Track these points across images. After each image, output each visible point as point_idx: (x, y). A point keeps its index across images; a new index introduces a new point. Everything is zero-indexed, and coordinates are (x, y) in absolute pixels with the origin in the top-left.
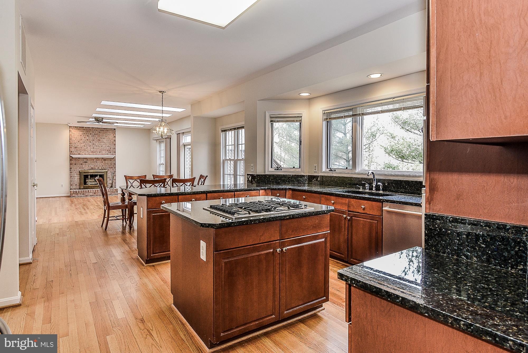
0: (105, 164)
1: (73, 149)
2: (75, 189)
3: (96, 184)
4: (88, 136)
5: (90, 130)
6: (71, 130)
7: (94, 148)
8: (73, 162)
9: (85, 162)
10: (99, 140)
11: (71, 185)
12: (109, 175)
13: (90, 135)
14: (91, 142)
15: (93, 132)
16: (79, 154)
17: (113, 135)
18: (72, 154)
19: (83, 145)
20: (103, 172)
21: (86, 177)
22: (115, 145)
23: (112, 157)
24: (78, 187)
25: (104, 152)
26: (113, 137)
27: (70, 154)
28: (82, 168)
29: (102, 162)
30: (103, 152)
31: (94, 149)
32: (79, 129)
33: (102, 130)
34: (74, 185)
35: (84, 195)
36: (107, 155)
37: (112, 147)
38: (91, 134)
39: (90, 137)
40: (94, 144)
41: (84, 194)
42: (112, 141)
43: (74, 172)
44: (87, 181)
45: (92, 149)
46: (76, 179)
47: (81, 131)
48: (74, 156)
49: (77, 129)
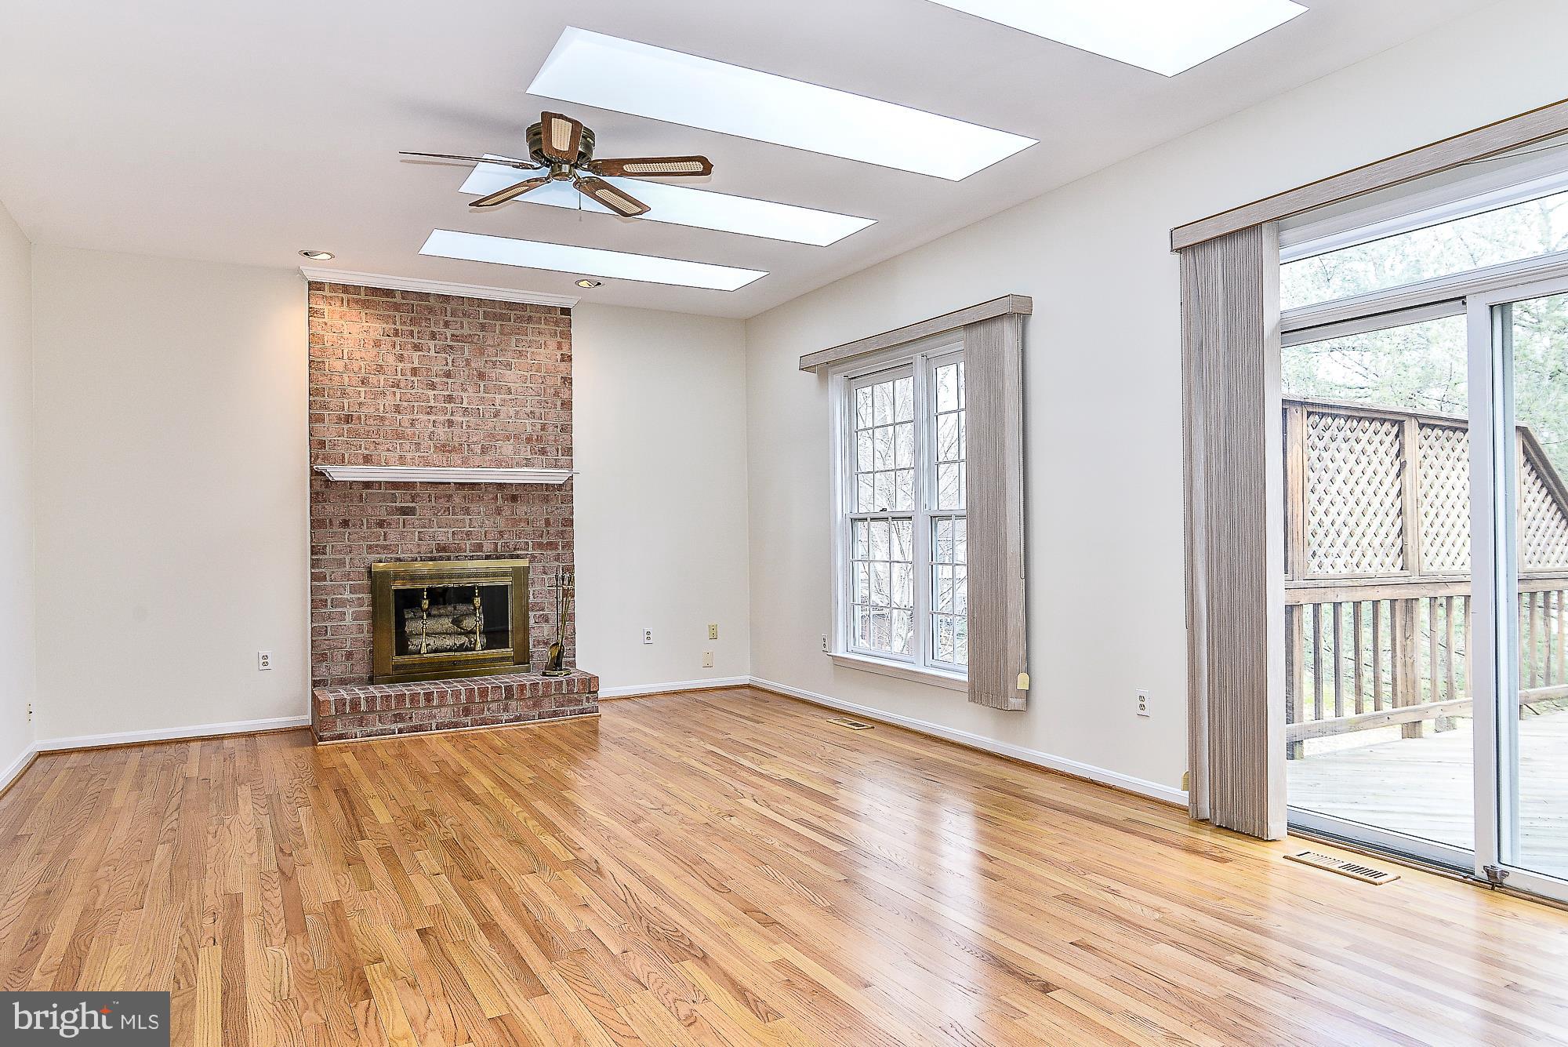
0: (515, 522)
1: (330, 431)
2: (343, 682)
3: (461, 648)
4: (417, 348)
5: (431, 310)
6: (320, 305)
7: (450, 423)
8: (329, 508)
9: (405, 511)
10: (481, 376)
11: (319, 656)
12: (540, 590)
13: (432, 343)
14: (433, 386)
15: (447, 324)
16: (367, 460)
17: (560, 347)
18: (326, 459)
19: (390, 401)
20: (505, 574)
21: (408, 600)
22: (567, 405)
23: (556, 477)
24: (361, 670)
25: (507, 448)
26: (559, 357)
27: (313, 458)
28: (385, 547)
29: (499, 511)
30: (504, 451)
31: (456, 430)
32: (365, 304)
33: (495, 317)
34: (339, 655)
35: (400, 725)
36: (526, 469)
37: (554, 416)
38: (433, 336)
39: (432, 353)
40: (450, 399)
41: (399, 718)
42: (550, 382)
43: (339, 572)
44: (411, 626)
45: (441, 432)
46: (348, 618)
47: (379, 317)
48: (339, 473)
49: (357, 302)
